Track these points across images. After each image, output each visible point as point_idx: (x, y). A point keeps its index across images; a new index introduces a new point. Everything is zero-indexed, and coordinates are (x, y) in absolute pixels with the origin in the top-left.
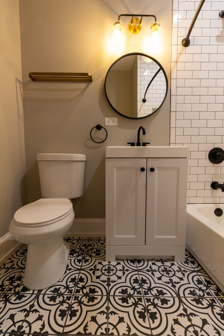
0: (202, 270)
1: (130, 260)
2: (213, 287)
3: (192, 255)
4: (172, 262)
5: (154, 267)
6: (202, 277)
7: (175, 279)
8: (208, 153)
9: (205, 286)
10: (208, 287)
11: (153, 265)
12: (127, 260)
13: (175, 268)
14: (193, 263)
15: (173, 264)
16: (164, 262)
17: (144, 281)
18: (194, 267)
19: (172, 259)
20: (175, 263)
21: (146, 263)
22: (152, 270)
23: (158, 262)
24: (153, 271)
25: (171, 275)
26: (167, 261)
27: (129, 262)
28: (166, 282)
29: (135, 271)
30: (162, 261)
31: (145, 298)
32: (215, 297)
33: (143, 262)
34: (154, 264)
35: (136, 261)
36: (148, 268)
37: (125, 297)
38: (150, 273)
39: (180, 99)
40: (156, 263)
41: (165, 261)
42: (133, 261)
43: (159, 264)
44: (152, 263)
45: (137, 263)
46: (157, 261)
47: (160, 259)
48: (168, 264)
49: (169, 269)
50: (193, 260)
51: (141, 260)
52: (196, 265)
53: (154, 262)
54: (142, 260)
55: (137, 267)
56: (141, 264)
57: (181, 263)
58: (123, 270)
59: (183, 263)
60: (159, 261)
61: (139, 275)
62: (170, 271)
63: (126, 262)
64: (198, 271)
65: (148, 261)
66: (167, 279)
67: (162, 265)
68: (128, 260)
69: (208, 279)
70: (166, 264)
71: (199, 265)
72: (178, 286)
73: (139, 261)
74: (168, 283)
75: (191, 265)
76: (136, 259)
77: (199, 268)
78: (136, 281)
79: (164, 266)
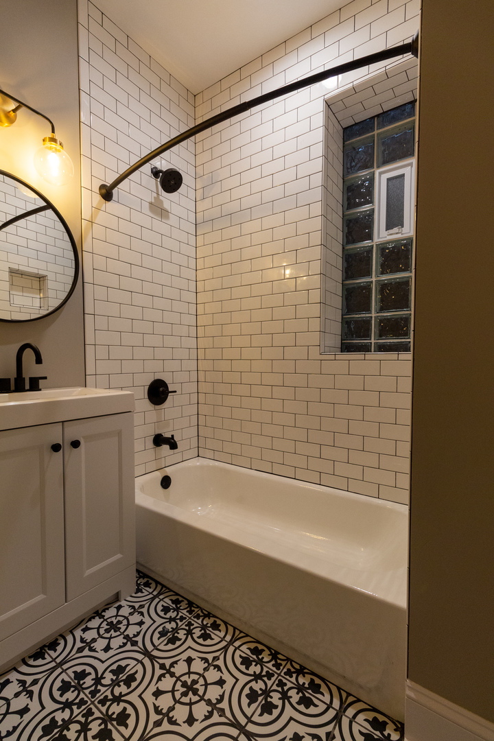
0: (164, 588)
1: (30, 657)
2: (184, 605)
3: (142, 573)
4: (116, 605)
5: (89, 636)
6: (167, 600)
7: (132, 631)
8: (147, 388)
9: (174, 610)
10: (177, 610)
11: (86, 633)
12: (24, 662)
13: (125, 611)
14: (147, 585)
15: (119, 608)
16: (103, 614)
17: (81, 676)
18: (151, 590)
19: (117, 598)
20: (123, 603)
21: (70, 639)
22: (87, 643)
23: (93, 620)
24: (89, 645)
25: (123, 628)
26: (108, 609)
27: (31, 662)
28: (120, 647)
29: (54, 669)
30: (98, 614)
31: (96, 702)
32: (190, 618)
33: (62, 642)
34: (84, 630)
35: (46, 649)
36: (79, 644)
37: (57, 735)
38: (86, 652)
39: (100, 293)
40: (90, 625)
41: (104, 611)
42: (39, 654)
43: (96, 622)
44: (82, 630)
45: (49, 652)
46: (90, 620)
47: (94, 613)
48: (111, 612)
49: (117, 620)
50: (146, 580)
51: (57, 640)
52: (153, 585)
53: (84, 626)
54: (59, 638)
55: (54, 660)
56: (60, 648)
57: (131, 596)
58: (25, 689)
59: (134, 595)
60: (94, 618)
61: (67, 674)
62: (119, 622)
63: (24, 669)
64: (159, 594)
65: (71, 632)
66: (121, 640)
67: (102, 620)
68: (27, 660)
69: (174, 598)
70: (107, 614)
71: (157, 583)
72: (139, 639)
73: (53, 645)
74: (125, 644)
75: (146, 590)
76: (45, 646)
77: (159, 587)
78: (65, 687)
79: (106, 620)
